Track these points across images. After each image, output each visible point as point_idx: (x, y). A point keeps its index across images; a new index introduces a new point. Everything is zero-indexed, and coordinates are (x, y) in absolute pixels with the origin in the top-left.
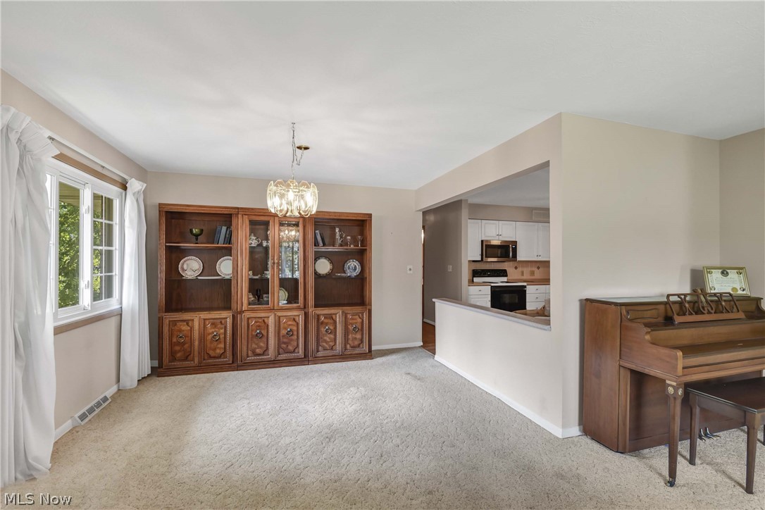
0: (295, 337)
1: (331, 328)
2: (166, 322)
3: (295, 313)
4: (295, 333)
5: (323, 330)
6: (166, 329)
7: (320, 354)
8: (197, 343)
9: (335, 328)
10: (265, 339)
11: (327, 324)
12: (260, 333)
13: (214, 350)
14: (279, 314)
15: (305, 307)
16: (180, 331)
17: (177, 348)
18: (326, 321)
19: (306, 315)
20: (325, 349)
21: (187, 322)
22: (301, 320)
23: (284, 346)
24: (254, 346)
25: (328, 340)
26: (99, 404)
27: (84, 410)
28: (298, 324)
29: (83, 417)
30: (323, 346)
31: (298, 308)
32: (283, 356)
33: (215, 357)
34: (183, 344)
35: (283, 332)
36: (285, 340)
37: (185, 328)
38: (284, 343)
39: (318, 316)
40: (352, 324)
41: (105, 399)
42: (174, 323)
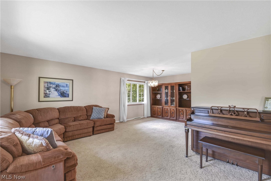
0: (174, 114)
1: (183, 113)
2: (152, 107)
3: (174, 108)
4: (174, 113)
5: (180, 113)
6: (152, 108)
7: (180, 120)
8: (156, 112)
9: (184, 113)
10: (168, 113)
11: (181, 112)
12: (167, 112)
13: (159, 114)
14: (171, 108)
15: (176, 107)
16: (154, 109)
17: (154, 112)
18: (181, 111)
19: (176, 109)
20: (181, 119)
21: (155, 107)
22: (175, 110)
23: (171, 116)
24: (166, 115)
25: (182, 116)
26: (138, 118)
27: (136, 118)
28: (175, 111)
29: (135, 119)
30: (181, 118)
31: (174, 107)
32: (171, 118)
33: (159, 115)
34: (154, 111)
35: (171, 112)
36: (172, 114)
37: (155, 109)
38: (172, 115)
39: (179, 110)
40: (188, 113)
41: (140, 118)
42: (153, 107)
